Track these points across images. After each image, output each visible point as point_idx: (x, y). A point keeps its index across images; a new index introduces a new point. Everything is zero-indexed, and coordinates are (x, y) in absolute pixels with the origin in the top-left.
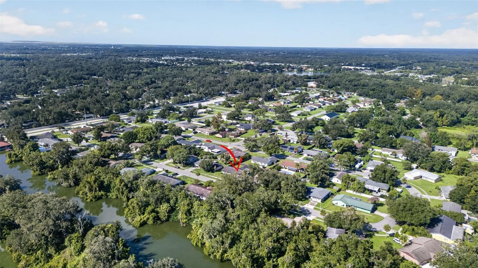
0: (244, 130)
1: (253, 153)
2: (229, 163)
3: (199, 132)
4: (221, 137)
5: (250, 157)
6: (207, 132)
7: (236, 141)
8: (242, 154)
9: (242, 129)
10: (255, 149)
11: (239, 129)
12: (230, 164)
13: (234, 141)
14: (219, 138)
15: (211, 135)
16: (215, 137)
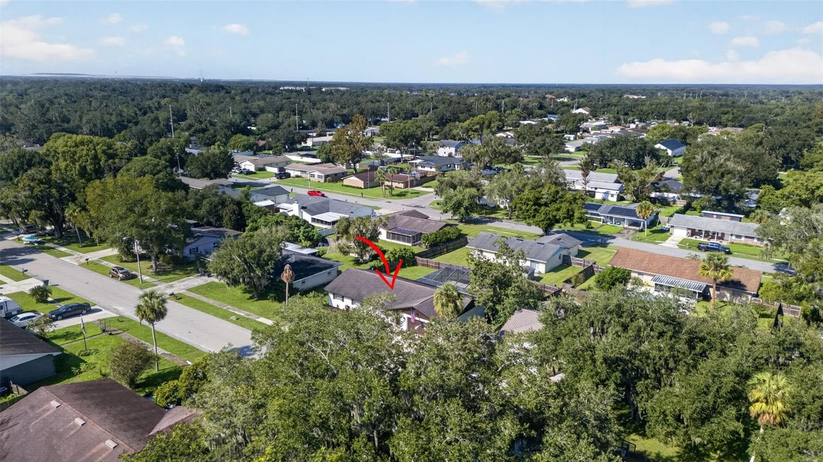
0: (434, 170)
1: (472, 226)
2: (374, 258)
3: (293, 173)
4: (361, 183)
5: (460, 240)
6: (317, 174)
7: (409, 195)
8: (430, 230)
9: (427, 169)
10: (475, 216)
11: (420, 168)
12: (375, 263)
13: (401, 195)
14: (351, 187)
15: (329, 182)
16: (343, 185)
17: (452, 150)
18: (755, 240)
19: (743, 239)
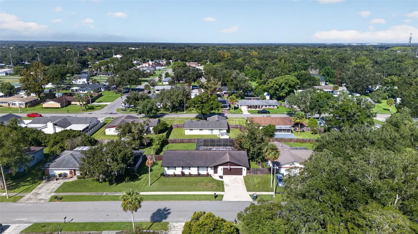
4: (58, 105)
6: (17, 102)
14: (50, 108)
15: (29, 107)
16: (43, 108)
17: (85, 80)
18: (272, 107)
19: (268, 107)
